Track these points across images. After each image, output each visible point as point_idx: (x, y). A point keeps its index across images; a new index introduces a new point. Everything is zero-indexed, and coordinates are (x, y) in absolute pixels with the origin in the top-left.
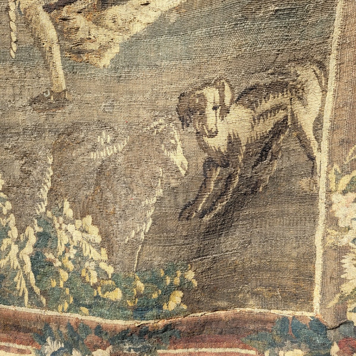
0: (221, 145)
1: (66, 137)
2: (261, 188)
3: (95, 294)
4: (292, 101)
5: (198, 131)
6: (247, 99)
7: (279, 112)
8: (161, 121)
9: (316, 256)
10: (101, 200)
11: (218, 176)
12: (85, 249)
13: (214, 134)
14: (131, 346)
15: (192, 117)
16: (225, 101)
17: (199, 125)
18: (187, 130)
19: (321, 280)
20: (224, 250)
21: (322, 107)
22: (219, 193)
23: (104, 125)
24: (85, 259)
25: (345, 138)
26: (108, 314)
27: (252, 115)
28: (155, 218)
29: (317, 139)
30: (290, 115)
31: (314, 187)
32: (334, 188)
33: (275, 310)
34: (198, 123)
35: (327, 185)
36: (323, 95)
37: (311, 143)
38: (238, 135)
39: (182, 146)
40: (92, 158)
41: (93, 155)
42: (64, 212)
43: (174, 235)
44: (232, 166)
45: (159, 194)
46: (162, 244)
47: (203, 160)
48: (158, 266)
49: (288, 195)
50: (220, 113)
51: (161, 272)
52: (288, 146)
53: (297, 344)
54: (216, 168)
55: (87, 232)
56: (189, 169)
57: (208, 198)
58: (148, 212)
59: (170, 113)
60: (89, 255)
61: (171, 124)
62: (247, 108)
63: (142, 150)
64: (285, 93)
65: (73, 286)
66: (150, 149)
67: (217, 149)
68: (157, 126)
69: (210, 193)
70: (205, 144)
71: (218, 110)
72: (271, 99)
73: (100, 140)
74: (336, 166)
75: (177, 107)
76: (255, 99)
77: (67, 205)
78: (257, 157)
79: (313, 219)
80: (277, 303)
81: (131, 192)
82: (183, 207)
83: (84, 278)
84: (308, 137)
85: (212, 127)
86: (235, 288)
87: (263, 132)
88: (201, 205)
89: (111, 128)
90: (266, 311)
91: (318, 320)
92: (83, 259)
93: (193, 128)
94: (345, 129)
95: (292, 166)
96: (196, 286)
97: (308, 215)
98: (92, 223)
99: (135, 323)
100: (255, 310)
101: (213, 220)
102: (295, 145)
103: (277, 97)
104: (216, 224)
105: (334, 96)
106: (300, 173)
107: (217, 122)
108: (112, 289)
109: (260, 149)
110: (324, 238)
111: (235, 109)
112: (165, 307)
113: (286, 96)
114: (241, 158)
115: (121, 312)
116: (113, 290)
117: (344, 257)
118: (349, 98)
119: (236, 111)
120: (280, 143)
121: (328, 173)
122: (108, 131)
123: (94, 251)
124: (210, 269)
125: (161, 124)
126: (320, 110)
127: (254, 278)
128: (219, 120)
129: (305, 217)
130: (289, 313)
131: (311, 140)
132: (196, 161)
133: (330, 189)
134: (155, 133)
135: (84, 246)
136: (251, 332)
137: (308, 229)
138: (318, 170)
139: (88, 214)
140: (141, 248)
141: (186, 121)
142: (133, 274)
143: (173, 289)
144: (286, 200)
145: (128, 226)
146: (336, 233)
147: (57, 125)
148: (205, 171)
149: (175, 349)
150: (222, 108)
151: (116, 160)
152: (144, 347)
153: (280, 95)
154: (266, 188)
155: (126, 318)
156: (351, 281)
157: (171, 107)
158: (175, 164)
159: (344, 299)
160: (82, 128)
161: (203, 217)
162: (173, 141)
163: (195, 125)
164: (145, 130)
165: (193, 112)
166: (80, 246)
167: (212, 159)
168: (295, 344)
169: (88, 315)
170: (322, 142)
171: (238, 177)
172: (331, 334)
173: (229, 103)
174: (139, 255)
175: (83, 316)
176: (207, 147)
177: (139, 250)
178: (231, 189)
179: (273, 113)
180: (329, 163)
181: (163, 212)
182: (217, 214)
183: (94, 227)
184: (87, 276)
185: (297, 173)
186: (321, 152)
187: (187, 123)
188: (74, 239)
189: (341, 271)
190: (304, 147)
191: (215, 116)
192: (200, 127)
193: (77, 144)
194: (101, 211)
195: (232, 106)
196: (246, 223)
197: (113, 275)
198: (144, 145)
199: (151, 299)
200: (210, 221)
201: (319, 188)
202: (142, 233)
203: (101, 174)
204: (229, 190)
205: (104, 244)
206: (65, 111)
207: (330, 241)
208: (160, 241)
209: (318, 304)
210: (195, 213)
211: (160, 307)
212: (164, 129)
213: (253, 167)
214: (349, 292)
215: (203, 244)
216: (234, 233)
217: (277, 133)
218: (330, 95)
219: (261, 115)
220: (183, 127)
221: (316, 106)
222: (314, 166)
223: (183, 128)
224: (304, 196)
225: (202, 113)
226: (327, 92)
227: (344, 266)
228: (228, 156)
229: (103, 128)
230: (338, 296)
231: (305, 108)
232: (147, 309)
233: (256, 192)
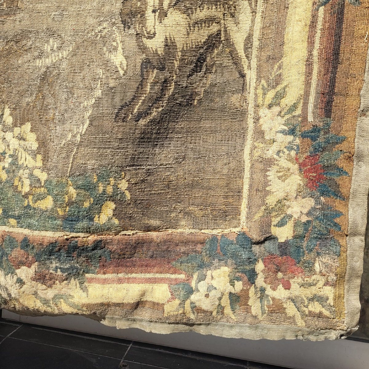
0: (159, 47)
1: (14, 44)
2: (196, 101)
3: (26, 204)
4: (225, 17)
5: (138, 32)
6: (183, 5)
7: (213, 25)
8: (105, 25)
9: (244, 171)
10: (42, 106)
11: (154, 78)
12: (20, 157)
13: (152, 36)
14: (58, 265)
15: (133, 20)
16: (163, 5)
17: (139, 27)
18: (128, 32)
19: (248, 193)
20: (159, 163)
21: (252, 27)
22: (155, 97)
23: (52, 33)
24: (19, 168)
25: (271, 55)
26: (37, 224)
27: (188, 22)
28: (92, 120)
29: (247, 57)
30: (223, 30)
31: (245, 103)
32: (261, 103)
33: (206, 230)
34: (138, 25)
35: (256, 99)
36: (253, 16)
37: (242, 61)
38: (174, 39)
39: (122, 47)
40: (37, 65)
41: (38, 63)
42: (3, 120)
43: (109, 137)
44: (168, 71)
45: (98, 95)
46: (97, 146)
47: (140, 61)
48: (91, 171)
49: (221, 111)
50: (159, 16)
51: (95, 177)
52: (221, 62)
53: (224, 261)
54: (153, 70)
55: (24, 140)
56: (127, 69)
57: (144, 100)
58: (86, 113)
59: (114, 17)
60: (24, 163)
61: (114, 27)
62: (183, 14)
63: (85, 54)
64: (218, 7)
65: (4, 197)
66: (93, 53)
67: (155, 51)
68: (101, 30)
69: (146, 96)
70: (143, 45)
71: (157, 14)
72: (205, 9)
73: (47, 48)
74: (263, 82)
75: (120, 11)
76: (191, 6)
77: (7, 111)
78: (192, 66)
79: (242, 135)
80: (207, 223)
81: (72, 96)
82: (119, 107)
83: (17, 186)
84: (239, 54)
85: (151, 29)
86: (168, 206)
87: (198, 41)
88: (137, 107)
89: (58, 36)
90: (197, 231)
91: (244, 233)
92: (17, 167)
93: (134, 30)
94: (271, 47)
95: (225, 82)
96: (129, 199)
97: (238, 131)
98: (31, 130)
99: (64, 235)
100: (187, 230)
101: (148, 126)
102: (227, 62)
103: (211, 9)
104: (151, 131)
105: (262, 16)
106: (232, 90)
107: (156, 24)
108: (44, 197)
109: (195, 58)
110: (251, 152)
111: (172, 14)
112: (96, 219)
113: (219, 10)
114: (176, 64)
115: (51, 221)
116: (44, 199)
117: (269, 169)
118: (274, 18)
119: (173, 16)
120: (214, 57)
121: (256, 89)
122: (56, 38)
123: (29, 158)
124: (144, 181)
125: (104, 28)
126: (250, 30)
127: (187, 196)
128: (157, 23)
129: (236, 133)
130: (219, 232)
131: (242, 57)
132: (134, 62)
133: (258, 104)
134: (99, 37)
135: (20, 154)
136: (182, 255)
137: (238, 145)
138: (248, 87)
139: (28, 121)
140: (77, 150)
141: (128, 24)
142: (66, 180)
143: (106, 198)
144: (219, 116)
145: (65, 130)
146: (262, 145)
147: (7, 32)
148: (142, 72)
149: (104, 273)
150: (160, 11)
151: (60, 66)
152: (72, 268)
153: (214, 7)
154: (200, 101)
155: (55, 229)
156: (275, 193)
157: (115, 12)
158: (114, 64)
159: (269, 212)
160: (30, 36)
161: (138, 121)
162: (114, 44)
163: (135, 27)
164: (90, 36)
165: (134, 15)
166: (16, 154)
167: (149, 60)
168: (223, 262)
169: (16, 226)
170: (251, 60)
171: (173, 84)
172: (256, 249)
173: (167, 7)
174: (74, 158)
175: (10, 228)
176: (145, 48)
177: (74, 153)
178: (167, 96)
179: (207, 24)
180: (257, 80)
181: (100, 112)
182: (152, 120)
183: (32, 133)
184: (20, 185)
185: (229, 90)
186: (250, 69)
187: (128, 25)
188: (11, 147)
189: (266, 183)
190: (236, 64)
191: (154, 18)
192: (140, 29)
193: (24, 51)
194: (41, 118)
195: (170, 10)
196: (181, 136)
197: (46, 181)
198: (88, 50)
199: (82, 208)
200: (145, 125)
201: (248, 104)
202: (79, 136)
203: (45, 81)
204: (165, 96)
205: (41, 150)
206: (16, 18)
207: (256, 154)
208: (95, 142)
209: (244, 218)
210: (131, 115)
211: (92, 219)
212: (108, 33)
213: (188, 77)
214: (273, 205)
215: (138, 151)
216: (169, 146)
217: (211, 46)
218: (259, 15)
219: (196, 23)
220: (124, 29)
221: (246, 26)
222: (244, 83)
223: (125, 31)
224: (235, 113)
225: (143, 15)
226: (256, 13)
227: (269, 178)
228: (164, 59)
229: (51, 36)
230: (263, 208)
231: (237, 26)
232: (78, 220)
233: (191, 104)
